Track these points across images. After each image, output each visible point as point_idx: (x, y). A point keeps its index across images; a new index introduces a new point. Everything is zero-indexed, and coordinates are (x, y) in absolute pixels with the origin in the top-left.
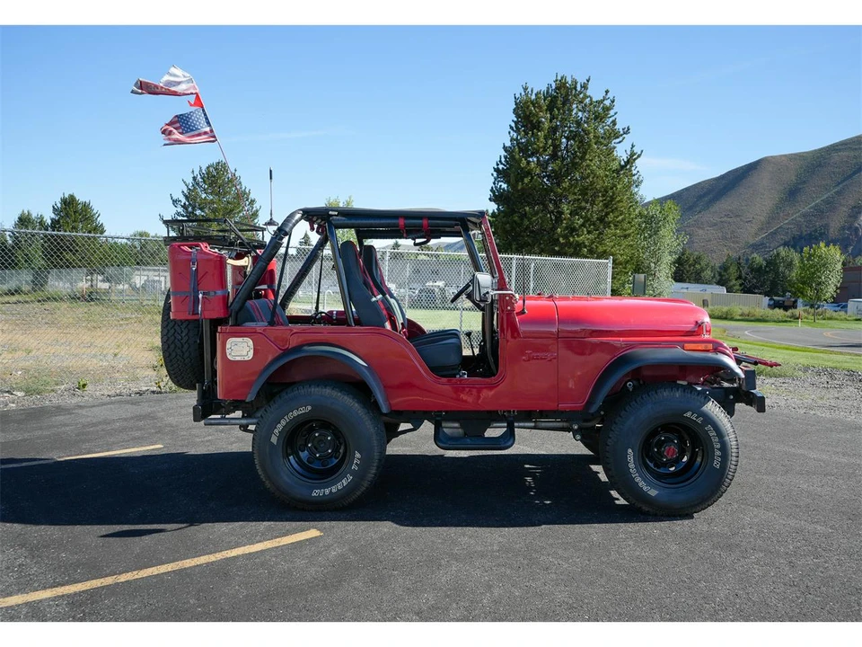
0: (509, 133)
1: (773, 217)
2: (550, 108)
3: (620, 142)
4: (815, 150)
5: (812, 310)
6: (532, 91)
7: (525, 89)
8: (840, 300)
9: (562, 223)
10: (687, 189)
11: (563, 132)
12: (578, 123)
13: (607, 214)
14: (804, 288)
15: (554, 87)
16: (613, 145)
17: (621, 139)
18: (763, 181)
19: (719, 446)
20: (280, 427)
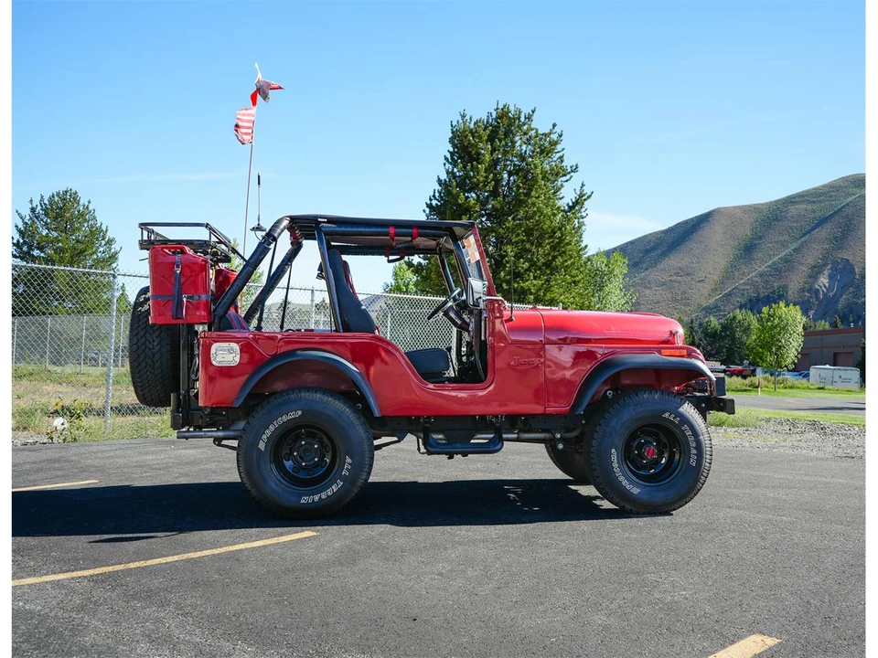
0: (445, 164)
1: (728, 276)
2: (491, 139)
3: (567, 181)
4: (771, 202)
5: (772, 378)
6: (471, 118)
7: (463, 116)
8: (801, 368)
9: (505, 267)
10: (631, 243)
11: (505, 165)
12: (522, 158)
13: (555, 258)
14: (763, 353)
15: (494, 117)
16: (559, 183)
17: (568, 177)
18: (715, 234)
19: (694, 445)
20: (268, 432)
